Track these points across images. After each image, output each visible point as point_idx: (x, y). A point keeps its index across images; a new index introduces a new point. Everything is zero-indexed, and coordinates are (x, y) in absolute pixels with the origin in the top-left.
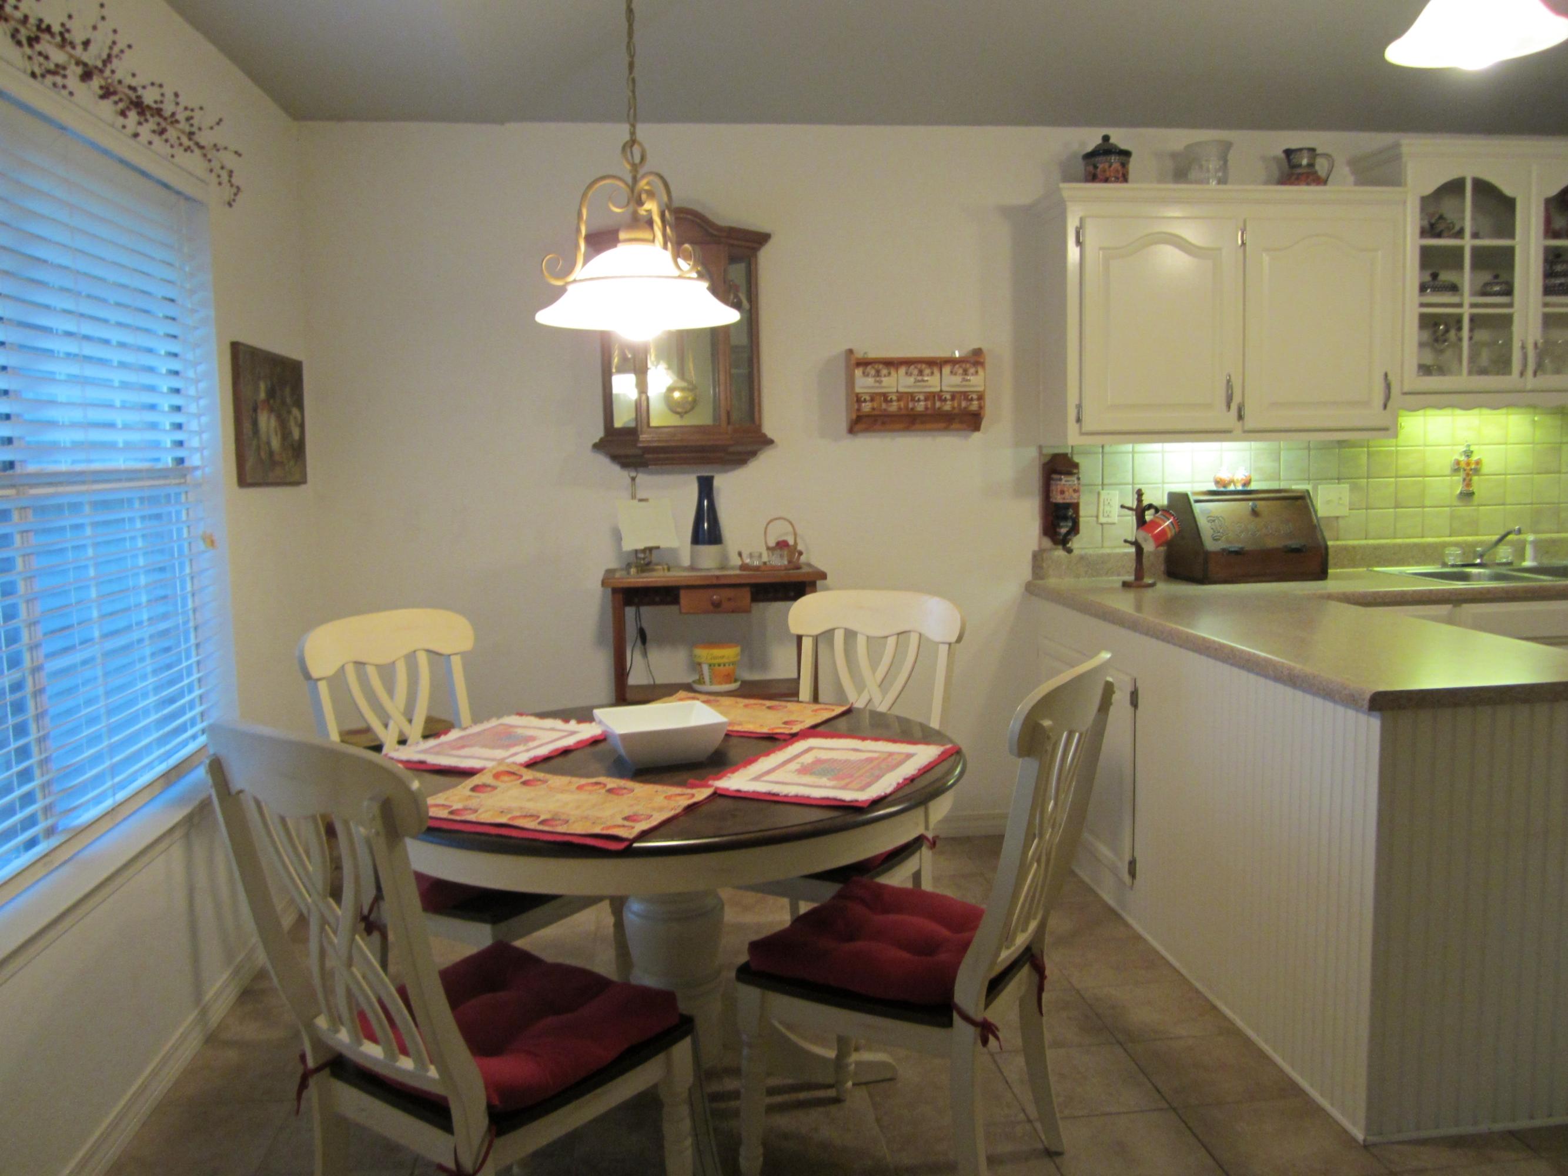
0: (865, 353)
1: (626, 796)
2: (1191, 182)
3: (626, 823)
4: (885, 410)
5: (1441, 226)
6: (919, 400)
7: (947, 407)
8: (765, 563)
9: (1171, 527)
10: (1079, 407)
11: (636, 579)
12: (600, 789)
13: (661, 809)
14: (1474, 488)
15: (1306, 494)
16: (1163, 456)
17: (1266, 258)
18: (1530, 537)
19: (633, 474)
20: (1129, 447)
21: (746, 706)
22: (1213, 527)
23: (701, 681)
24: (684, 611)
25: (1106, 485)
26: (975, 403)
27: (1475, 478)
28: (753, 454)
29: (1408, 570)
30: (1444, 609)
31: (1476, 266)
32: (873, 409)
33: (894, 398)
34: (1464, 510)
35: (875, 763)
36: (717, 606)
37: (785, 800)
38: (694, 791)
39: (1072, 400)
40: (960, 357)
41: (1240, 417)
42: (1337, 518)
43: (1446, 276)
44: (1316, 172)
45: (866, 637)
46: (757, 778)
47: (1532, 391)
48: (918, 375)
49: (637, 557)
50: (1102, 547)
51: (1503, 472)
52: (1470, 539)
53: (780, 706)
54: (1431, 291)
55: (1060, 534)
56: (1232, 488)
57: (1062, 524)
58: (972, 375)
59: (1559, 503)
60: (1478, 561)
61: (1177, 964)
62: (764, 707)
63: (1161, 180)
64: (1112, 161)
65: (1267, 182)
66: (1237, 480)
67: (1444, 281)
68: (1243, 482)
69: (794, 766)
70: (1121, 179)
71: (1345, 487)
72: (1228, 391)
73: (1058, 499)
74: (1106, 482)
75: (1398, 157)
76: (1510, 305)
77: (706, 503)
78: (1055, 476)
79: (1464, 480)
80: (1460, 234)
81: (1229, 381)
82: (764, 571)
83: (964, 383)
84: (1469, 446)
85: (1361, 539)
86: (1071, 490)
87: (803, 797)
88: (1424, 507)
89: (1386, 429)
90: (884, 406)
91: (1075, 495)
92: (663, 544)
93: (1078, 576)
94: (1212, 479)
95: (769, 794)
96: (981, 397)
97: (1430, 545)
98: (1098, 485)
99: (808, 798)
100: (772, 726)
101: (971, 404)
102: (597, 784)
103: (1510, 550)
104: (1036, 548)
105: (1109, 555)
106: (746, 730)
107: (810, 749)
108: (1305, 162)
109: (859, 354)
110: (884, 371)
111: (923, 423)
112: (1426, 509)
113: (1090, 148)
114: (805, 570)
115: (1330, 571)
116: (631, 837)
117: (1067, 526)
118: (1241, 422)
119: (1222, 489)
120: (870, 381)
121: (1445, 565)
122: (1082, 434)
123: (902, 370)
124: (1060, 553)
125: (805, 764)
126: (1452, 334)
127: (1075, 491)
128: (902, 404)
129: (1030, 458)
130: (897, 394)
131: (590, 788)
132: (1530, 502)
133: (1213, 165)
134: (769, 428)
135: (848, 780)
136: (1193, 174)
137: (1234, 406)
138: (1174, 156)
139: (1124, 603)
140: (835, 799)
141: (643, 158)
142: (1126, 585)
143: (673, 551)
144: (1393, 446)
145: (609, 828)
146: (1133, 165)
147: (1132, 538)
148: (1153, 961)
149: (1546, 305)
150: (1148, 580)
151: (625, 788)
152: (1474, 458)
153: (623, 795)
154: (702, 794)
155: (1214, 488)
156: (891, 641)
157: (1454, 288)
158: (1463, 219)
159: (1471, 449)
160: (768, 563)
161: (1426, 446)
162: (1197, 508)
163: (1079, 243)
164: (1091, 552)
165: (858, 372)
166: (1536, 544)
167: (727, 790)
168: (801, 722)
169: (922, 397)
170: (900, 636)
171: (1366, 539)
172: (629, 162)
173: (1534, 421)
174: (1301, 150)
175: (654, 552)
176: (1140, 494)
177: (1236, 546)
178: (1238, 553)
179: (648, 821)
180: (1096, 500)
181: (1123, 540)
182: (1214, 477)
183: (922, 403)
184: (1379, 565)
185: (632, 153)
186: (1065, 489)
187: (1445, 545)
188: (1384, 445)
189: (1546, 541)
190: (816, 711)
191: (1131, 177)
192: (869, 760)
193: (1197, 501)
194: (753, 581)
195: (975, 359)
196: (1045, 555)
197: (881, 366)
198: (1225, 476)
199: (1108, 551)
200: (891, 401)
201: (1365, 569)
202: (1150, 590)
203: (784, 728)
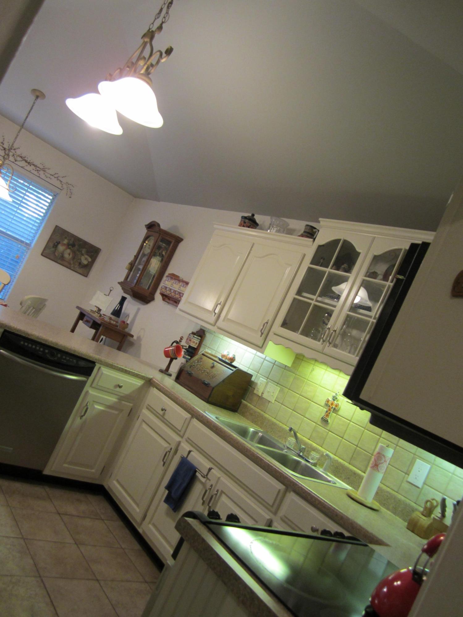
14: (330, 419)
17: (254, 260)
22: (196, 364)
27: (332, 413)
33: (168, 289)
34: (321, 429)
42: (269, 402)
47: (325, 354)
48: (175, 284)
51: (350, 419)
68: (230, 359)
71: (278, 389)
79: (327, 412)
84: (337, 394)
88: (304, 416)
90: (165, 291)
123: (173, 281)
132: (356, 444)
152: (337, 402)
159: (337, 397)
161: (319, 385)
169: (172, 291)
171: (275, 419)
198: (226, 353)
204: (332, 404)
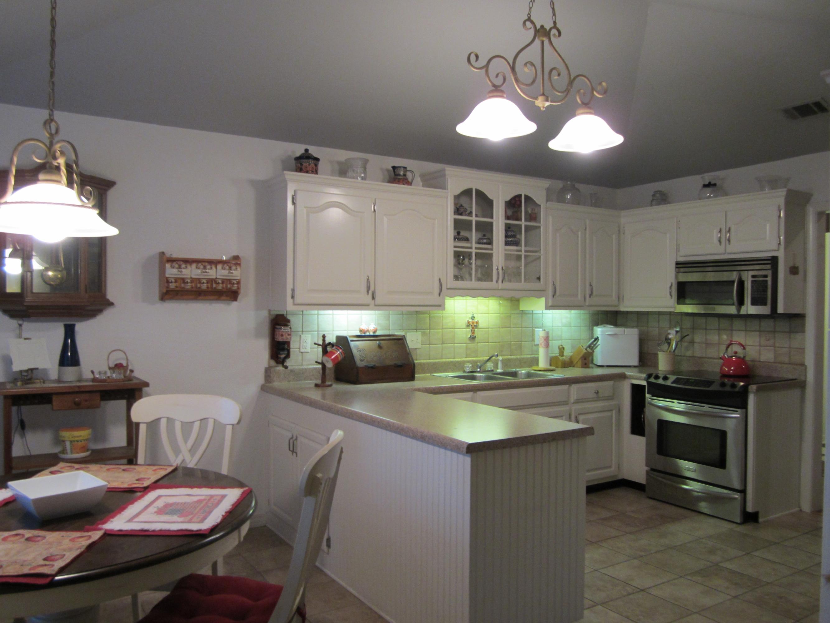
0: (171, 255)
1: (41, 543)
2: (348, 177)
3: (47, 563)
4: (183, 288)
5: (461, 210)
6: (203, 283)
7: (220, 287)
8: (108, 377)
9: (340, 354)
10: (293, 290)
11: (20, 389)
12: (20, 539)
13: (70, 549)
14: (476, 335)
15: (403, 337)
16: (333, 316)
17: (385, 219)
18: (500, 358)
19: (20, 322)
20: (316, 312)
21: (108, 470)
22: (360, 354)
23: (64, 451)
24: (55, 408)
25: (304, 331)
26: (236, 285)
27: (476, 330)
28: (100, 311)
29: (449, 375)
30: (470, 394)
31: (477, 230)
32: (177, 287)
33: (189, 281)
34: (472, 345)
35: (204, 503)
36: (78, 405)
37: (152, 533)
38: (89, 534)
39: (289, 286)
40: (225, 260)
41: (373, 298)
42: (416, 349)
43: (463, 233)
44: (407, 179)
45: (180, 422)
46: (130, 520)
47: (501, 290)
48: (203, 269)
49: (22, 375)
50: (302, 365)
51: (488, 327)
52: (475, 359)
53: (131, 468)
54: (458, 240)
55: (280, 358)
56: (368, 334)
57: (281, 353)
58: (234, 270)
59: (511, 342)
60: (479, 370)
61: (356, 594)
62: (121, 470)
63: (333, 174)
64: (310, 162)
65: (383, 181)
66: (371, 330)
67: (463, 236)
68: (373, 331)
69: (152, 509)
70: (315, 172)
71: (420, 333)
72: (367, 285)
73: (280, 339)
74: (304, 330)
75: (444, 176)
76: (492, 249)
77: (69, 341)
78: (278, 327)
79: (472, 330)
80: (470, 214)
81: (368, 280)
82: (109, 382)
83: (230, 274)
84: (473, 314)
85: (427, 360)
86: (287, 335)
87: (165, 531)
88: (454, 343)
89: (440, 306)
90: (183, 285)
91: (289, 337)
92: (40, 366)
93: (289, 381)
94: (358, 329)
95: (142, 530)
96: (239, 283)
97: (457, 362)
98: (300, 332)
99: (169, 531)
100: (130, 483)
101: (233, 286)
102: (17, 535)
103: (492, 364)
104: (267, 366)
105: (306, 369)
106: (113, 486)
107: (159, 497)
108: (402, 173)
109: (168, 255)
110: (183, 266)
111: (205, 295)
112: (455, 345)
113: (298, 154)
114: (135, 381)
115: (416, 375)
116: (54, 573)
117: (284, 354)
118: (374, 301)
119: (363, 334)
120: (175, 271)
121: (464, 372)
122: (295, 304)
123: (194, 266)
124: (280, 368)
125: (160, 507)
126: (466, 261)
127: (289, 335)
128: (193, 285)
129: (264, 316)
130: (191, 279)
131: (12, 539)
132: (499, 341)
133: (360, 170)
134: (111, 295)
135: (190, 517)
136: (350, 173)
137: (370, 292)
138: (339, 163)
139: (316, 395)
140: (186, 530)
141: (57, 131)
142: (317, 385)
143: (45, 371)
144: (440, 314)
145: (35, 568)
146: (321, 165)
147: (320, 361)
148: (343, 593)
149: (506, 250)
150: (328, 383)
151: (39, 536)
152: (476, 320)
153: (38, 541)
154: (96, 535)
155: (359, 334)
156: (197, 425)
157: (467, 239)
158: (471, 208)
159: (474, 316)
160: (111, 378)
161: (455, 314)
162: (352, 344)
163: (293, 203)
164: (296, 367)
165: (168, 266)
166: (502, 361)
167: (112, 530)
168: (149, 479)
169: (205, 281)
170: (202, 421)
171: (429, 359)
172: (48, 132)
173: (500, 303)
174: (400, 167)
175: (34, 371)
176: (324, 337)
177: (372, 364)
178: (373, 368)
179: (63, 559)
180: (299, 339)
181: (315, 362)
182: (359, 329)
183: (205, 285)
184: (436, 372)
185: (50, 127)
186: (284, 334)
187: (464, 362)
188: (437, 313)
189: (506, 359)
190: (155, 470)
191: (319, 171)
192: (200, 501)
193: (352, 341)
194: (102, 389)
195: (236, 261)
196: (272, 369)
197: (181, 263)
198: (364, 327)
199: (305, 367)
200: (187, 283)
201: (430, 375)
202: (330, 388)
203: (138, 483)
204: (473, 323)
